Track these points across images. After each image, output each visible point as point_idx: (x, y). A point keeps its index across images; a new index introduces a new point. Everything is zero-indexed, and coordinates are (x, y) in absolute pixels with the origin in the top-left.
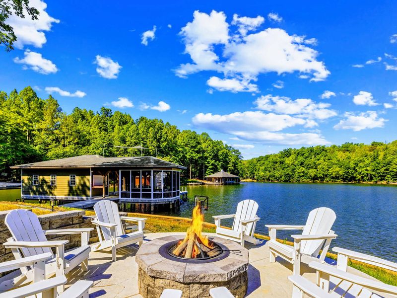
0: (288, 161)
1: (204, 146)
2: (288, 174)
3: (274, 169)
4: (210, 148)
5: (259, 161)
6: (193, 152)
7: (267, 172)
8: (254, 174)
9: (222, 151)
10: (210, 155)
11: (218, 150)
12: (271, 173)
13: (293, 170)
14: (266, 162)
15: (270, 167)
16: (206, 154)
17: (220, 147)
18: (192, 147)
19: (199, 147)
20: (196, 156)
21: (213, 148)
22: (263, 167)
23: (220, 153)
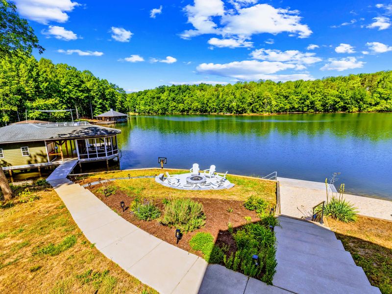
0: (164, 96)
1: (88, 85)
2: (164, 108)
3: (153, 104)
4: (95, 88)
5: (139, 95)
6: (78, 91)
7: (147, 106)
8: (135, 107)
9: (108, 90)
10: (97, 95)
11: (104, 89)
12: (151, 107)
13: (168, 104)
14: (145, 97)
15: (149, 102)
16: (92, 93)
17: (106, 87)
18: (76, 86)
19: (83, 86)
20: (82, 96)
21: (99, 87)
22: (143, 102)
23: (107, 92)
